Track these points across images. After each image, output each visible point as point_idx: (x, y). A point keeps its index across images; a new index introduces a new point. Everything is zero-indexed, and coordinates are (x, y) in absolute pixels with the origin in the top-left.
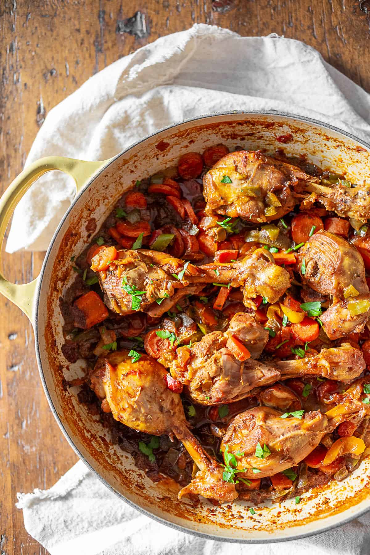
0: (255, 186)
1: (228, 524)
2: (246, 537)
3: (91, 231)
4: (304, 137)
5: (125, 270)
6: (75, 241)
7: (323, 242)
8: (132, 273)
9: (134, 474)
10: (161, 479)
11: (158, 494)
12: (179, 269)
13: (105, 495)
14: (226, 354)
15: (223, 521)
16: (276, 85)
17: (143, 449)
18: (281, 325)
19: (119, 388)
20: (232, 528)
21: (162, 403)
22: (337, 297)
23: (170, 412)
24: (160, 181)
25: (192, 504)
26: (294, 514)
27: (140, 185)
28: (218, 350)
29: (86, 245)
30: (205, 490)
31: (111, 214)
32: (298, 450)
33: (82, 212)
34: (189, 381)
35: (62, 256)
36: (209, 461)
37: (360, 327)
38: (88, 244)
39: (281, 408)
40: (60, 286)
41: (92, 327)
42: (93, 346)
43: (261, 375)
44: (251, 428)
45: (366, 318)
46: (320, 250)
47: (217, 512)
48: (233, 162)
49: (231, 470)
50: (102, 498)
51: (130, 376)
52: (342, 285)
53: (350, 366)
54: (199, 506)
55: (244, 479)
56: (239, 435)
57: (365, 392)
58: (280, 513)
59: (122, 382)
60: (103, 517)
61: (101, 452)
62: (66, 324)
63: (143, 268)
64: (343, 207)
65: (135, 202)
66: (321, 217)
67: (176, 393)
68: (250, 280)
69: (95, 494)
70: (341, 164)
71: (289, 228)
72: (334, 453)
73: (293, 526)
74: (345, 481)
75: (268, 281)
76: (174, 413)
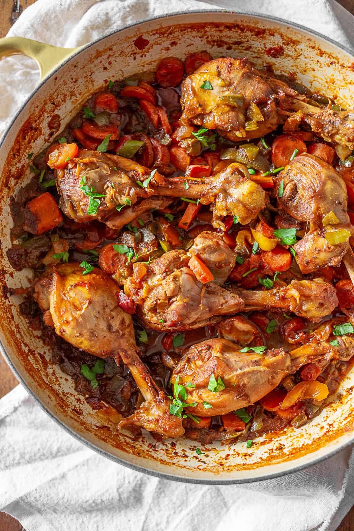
0: (237, 95)
1: (170, 461)
2: (188, 476)
3: (54, 130)
4: (296, 50)
5: (85, 169)
6: (35, 137)
7: (304, 163)
8: (93, 174)
9: (73, 398)
10: (101, 407)
11: (96, 422)
12: (145, 177)
13: (41, 425)
14: (186, 274)
15: (165, 458)
16: (270, 8)
17: (86, 372)
18: (251, 252)
19: (65, 298)
20: (173, 466)
21: (111, 321)
22: (314, 223)
23: (119, 333)
24: (135, 83)
25: (132, 437)
26: (243, 457)
27: (113, 87)
28: (178, 269)
29: (47, 144)
30: (149, 421)
31: (78, 114)
32: (255, 387)
33: (45, 104)
34: (143, 300)
35: (18, 150)
36: (157, 392)
37: (336, 260)
38: (49, 144)
39: (242, 342)
40: (13, 184)
41: (43, 233)
42: (43, 255)
43: (224, 301)
44: (206, 360)
45: (343, 250)
46: (301, 172)
47: (160, 448)
48: (216, 67)
49: (180, 402)
50: (37, 429)
51: (79, 288)
52: (322, 210)
53: (321, 301)
54: (140, 440)
55: (193, 416)
56: (192, 366)
57: (334, 334)
58: (228, 455)
59: (68, 293)
60: (37, 449)
61: (38, 369)
62: (14, 227)
63: (105, 170)
64: (330, 129)
65: (106, 104)
66: (305, 142)
67: (128, 312)
68: (221, 196)
69: (30, 423)
70: (332, 86)
71: (270, 149)
72: (294, 396)
73: (242, 469)
74: (303, 428)
75: (241, 198)
76: (124, 335)
